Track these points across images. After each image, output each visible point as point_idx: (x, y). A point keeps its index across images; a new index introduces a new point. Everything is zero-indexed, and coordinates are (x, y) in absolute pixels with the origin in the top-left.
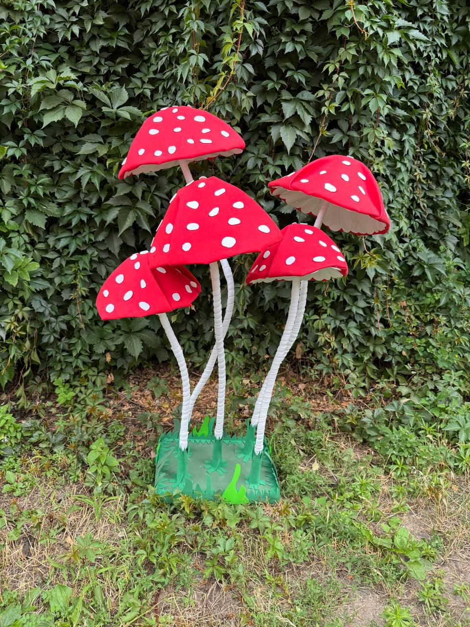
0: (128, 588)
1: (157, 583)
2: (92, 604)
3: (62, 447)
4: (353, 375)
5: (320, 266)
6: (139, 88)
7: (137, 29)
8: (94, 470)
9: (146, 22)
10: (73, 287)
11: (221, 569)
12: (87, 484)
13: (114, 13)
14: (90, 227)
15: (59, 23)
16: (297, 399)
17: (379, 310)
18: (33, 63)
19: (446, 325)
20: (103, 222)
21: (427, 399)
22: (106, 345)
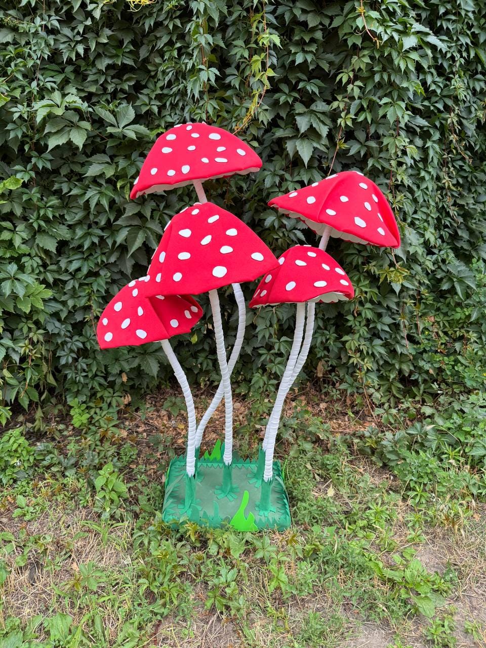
0: (129, 616)
1: (156, 614)
2: (92, 633)
3: (74, 471)
4: (377, 395)
5: (322, 291)
6: (146, 105)
7: (142, 44)
8: (102, 496)
9: (151, 37)
10: (87, 308)
11: (222, 600)
12: (96, 509)
13: (120, 30)
14: (101, 249)
15: (64, 43)
16: (317, 420)
17: (405, 326)
18: (38, 85)
19: (476, 342)
20: (115, 242)
21: (452, 421)
22: (121, 365)
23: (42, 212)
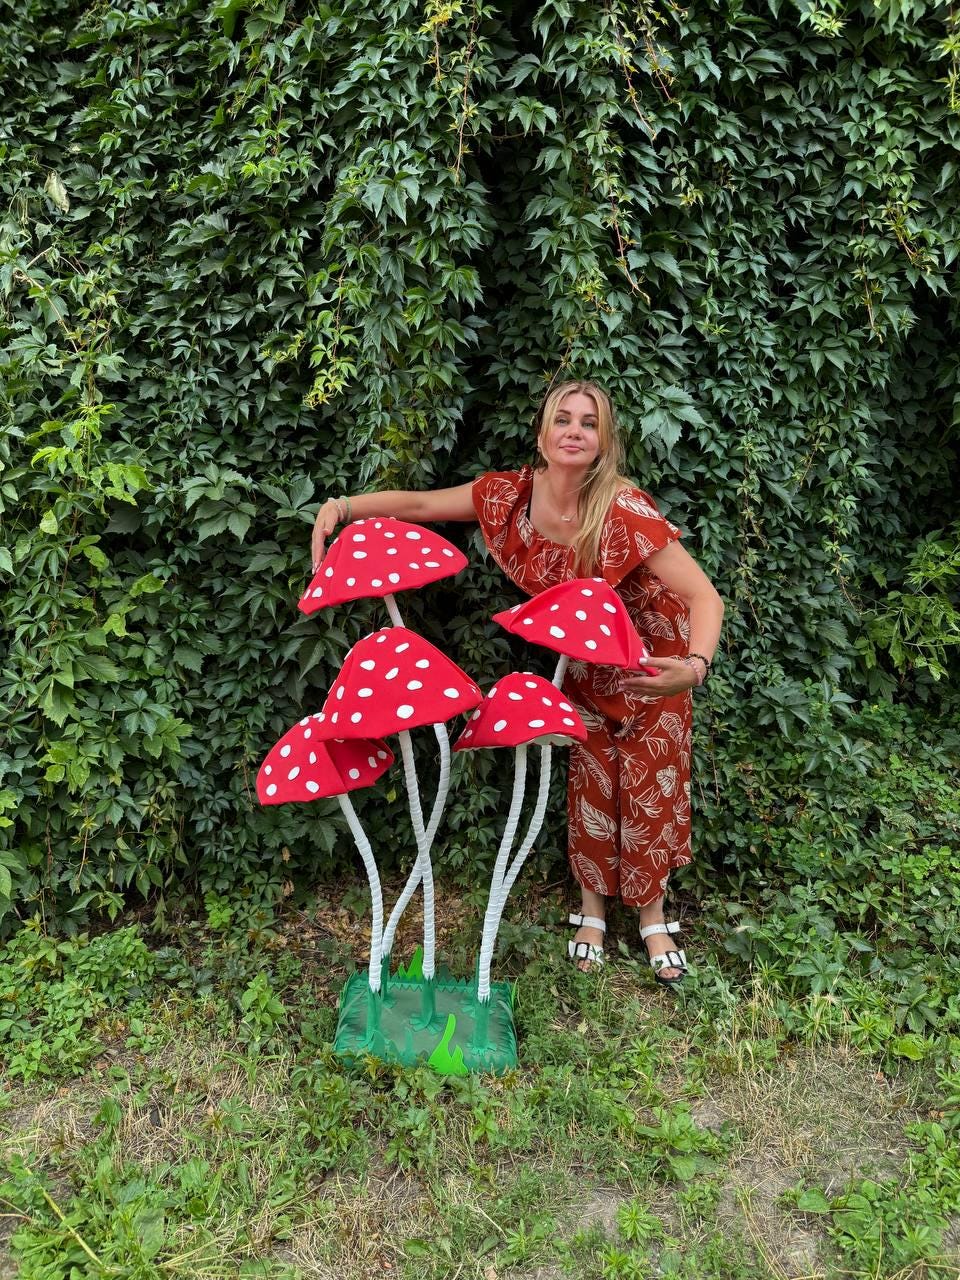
0: (282, 1168)
2: (234, 1184)
3: (210, 988)
5: (538, 732)
6: (329, 476)
8: (250, 1019)
10: (237, 751)
11: (408, 1152)
12: (240, 1039)
14: (262, 667)
15: (223, 400)
18: (188, 457)
19: (818, 806)
20: (281, 658)
21: (769, 926)
22: (281, 835)
23: (183, 618)
